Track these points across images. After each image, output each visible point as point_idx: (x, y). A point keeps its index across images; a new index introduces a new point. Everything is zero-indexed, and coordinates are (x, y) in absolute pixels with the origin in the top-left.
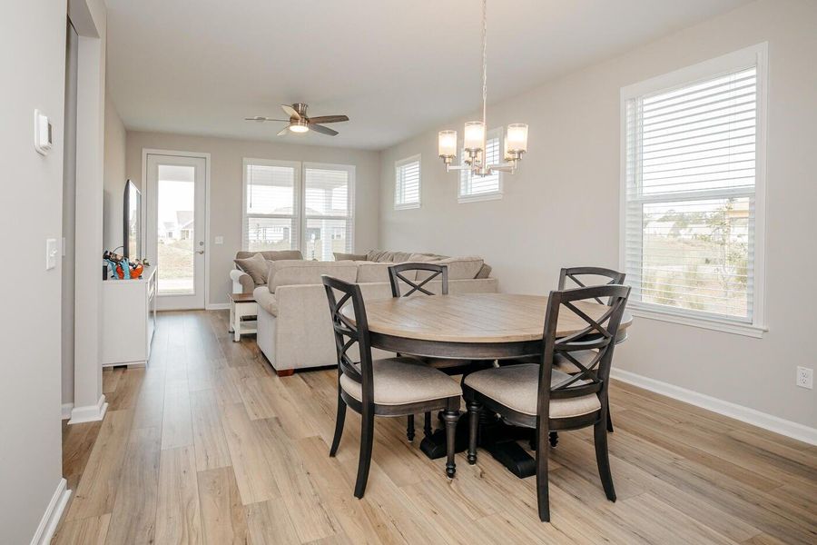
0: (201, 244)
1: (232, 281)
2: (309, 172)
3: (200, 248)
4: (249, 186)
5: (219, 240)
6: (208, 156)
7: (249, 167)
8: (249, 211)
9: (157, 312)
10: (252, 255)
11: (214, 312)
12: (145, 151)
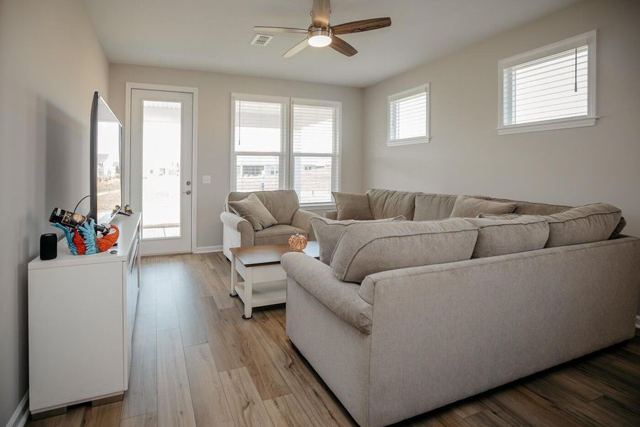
0: (188, 183)
1: (223, 223)
2: (297, 110)
3: (188, 188)
4: (237, 129)
5: (207, 179)
6: (195, 90)
7: (237, 103)
8: (237, 148)
9: (142, 258)
10: (246, 195)
11: (203, 256)
12: (129, 85)
